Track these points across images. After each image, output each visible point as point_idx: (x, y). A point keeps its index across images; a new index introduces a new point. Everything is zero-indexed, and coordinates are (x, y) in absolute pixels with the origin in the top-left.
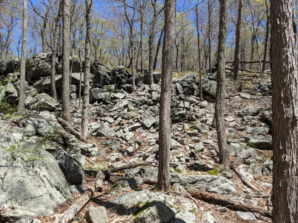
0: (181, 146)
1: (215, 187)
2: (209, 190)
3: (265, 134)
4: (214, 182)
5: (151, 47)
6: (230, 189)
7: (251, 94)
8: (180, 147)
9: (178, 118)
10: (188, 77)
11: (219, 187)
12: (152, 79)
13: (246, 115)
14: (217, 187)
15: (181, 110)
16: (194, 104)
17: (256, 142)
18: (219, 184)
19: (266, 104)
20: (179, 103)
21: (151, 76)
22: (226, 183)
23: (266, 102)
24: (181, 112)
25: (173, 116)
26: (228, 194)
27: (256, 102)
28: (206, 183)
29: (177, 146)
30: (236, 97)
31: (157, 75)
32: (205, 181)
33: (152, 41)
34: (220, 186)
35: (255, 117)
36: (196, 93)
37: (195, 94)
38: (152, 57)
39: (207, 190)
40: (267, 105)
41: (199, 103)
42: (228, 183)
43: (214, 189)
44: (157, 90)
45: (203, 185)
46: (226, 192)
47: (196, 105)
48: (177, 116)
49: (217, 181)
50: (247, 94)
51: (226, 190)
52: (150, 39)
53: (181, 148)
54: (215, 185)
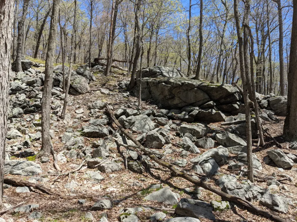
0: (21, 135)
1: (20, 170)
2: (13, 173)
3: (103, 125)
4: (19, 165)
5: (20, 33)
6: (34, 171)
7: (110, 90)
8: (19, 136)
9: (32, 108)
10: (58, 69)
11: (23, 169)
12: (20, 66)
13: (94, 108)
14: (21, 170)
15: (38, 101)
16: (55, 96)
17: (88, 131)
18: (24, 167)
19: (117, 99)
20: (38, 94)
21: (18, 64)
22: (32, 166)
23: (117, 98)
24: (37, 103)
25: (27, 106)
26: (33, 175)
27: (110, 97)
28: (11, 167)
29: (17, 136)
30: (98, 91)
31: (27, 63)
32: (10, 165)
33: (21, 27)
34: (25, 169)
35: (102, 111)
36: (62, 85)
37: (60, 86)
38: (20, 43)
39: (11, 173)
40: (117, 101)
41: (60, 95)
42: (33, 166)
43: (18, 172)
44: (21, 79)
45: (8, 169)
46: (31, 174)
47: (57, 97)
48: (31, 107)
49: (22, 165)
50: (106, 90)
51: (30, 172)
52: (19, 24)
53: (21, 137)
54: (20, 168)
